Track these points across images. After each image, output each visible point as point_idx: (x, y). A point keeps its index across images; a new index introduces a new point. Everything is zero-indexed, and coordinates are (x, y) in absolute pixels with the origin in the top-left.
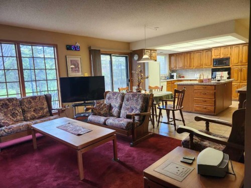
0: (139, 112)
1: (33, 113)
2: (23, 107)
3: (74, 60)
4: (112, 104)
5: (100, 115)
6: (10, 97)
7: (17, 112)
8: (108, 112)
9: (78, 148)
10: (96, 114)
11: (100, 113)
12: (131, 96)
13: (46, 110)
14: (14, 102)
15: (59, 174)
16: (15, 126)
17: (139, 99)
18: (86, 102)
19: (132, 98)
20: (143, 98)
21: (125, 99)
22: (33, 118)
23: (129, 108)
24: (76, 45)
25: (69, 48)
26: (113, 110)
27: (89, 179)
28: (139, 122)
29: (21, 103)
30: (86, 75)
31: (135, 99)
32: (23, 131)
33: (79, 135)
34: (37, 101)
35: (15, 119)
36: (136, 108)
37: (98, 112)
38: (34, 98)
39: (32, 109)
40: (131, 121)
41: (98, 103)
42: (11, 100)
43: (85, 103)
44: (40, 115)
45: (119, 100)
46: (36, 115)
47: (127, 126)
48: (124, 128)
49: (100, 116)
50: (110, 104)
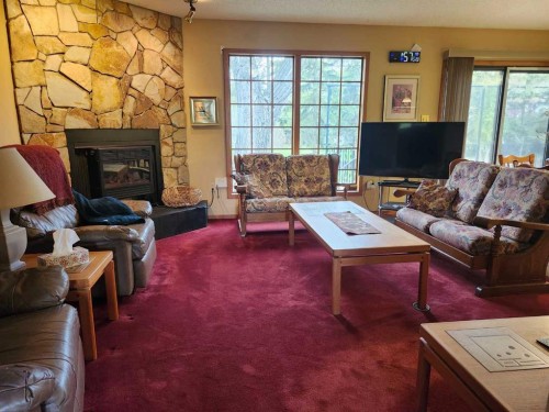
0: (524, 220)
1: (303, 185)
2: (289, 173)
3: (401, 86)
4: (461, 191)
5: (425, 210)
6: (275, 152)
7: (279, 179)
8: (448, 207)
9: (336, 254)
10: (415, 208)
11: (426, 206)
12: (514, 176)
13: (326, 184)
14: (278, 162)
15: (305, 292)
16: (268, 200)
17: (534, 185)
18: (410, 179)
19: (514, 182)
20: (544, 185)
21: (497, 182)
22: (302, 195)
23: (500, 207)
24: (413, 50)
25: (395, 57)
26: (459, 205)
27: (348, 319)
28: (517, 245)
29: (288, 163)
30: (426, 118)
31: (522, 184)
32: (279, 211)
33: (350, 234)
34: (312, 164)
35: (274, 191)
36: (519, 208)
37: (421, 203)
38: (309, 159)
39: (303, 179)
40: (489, 234)
41: (427, 184)
42: (273, 157)
43: (406, 181)
44: (315, 190)
45: (480, 184)
46: (307, 190)
47: (473, 245)
48: (466, 247)
49: (425, 212)
50: (457, 191)
